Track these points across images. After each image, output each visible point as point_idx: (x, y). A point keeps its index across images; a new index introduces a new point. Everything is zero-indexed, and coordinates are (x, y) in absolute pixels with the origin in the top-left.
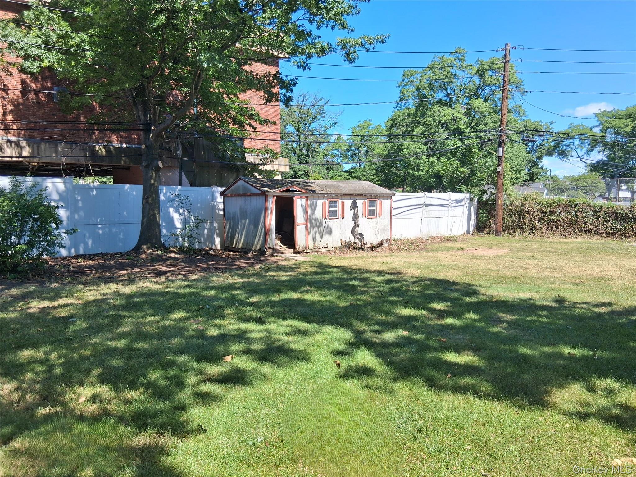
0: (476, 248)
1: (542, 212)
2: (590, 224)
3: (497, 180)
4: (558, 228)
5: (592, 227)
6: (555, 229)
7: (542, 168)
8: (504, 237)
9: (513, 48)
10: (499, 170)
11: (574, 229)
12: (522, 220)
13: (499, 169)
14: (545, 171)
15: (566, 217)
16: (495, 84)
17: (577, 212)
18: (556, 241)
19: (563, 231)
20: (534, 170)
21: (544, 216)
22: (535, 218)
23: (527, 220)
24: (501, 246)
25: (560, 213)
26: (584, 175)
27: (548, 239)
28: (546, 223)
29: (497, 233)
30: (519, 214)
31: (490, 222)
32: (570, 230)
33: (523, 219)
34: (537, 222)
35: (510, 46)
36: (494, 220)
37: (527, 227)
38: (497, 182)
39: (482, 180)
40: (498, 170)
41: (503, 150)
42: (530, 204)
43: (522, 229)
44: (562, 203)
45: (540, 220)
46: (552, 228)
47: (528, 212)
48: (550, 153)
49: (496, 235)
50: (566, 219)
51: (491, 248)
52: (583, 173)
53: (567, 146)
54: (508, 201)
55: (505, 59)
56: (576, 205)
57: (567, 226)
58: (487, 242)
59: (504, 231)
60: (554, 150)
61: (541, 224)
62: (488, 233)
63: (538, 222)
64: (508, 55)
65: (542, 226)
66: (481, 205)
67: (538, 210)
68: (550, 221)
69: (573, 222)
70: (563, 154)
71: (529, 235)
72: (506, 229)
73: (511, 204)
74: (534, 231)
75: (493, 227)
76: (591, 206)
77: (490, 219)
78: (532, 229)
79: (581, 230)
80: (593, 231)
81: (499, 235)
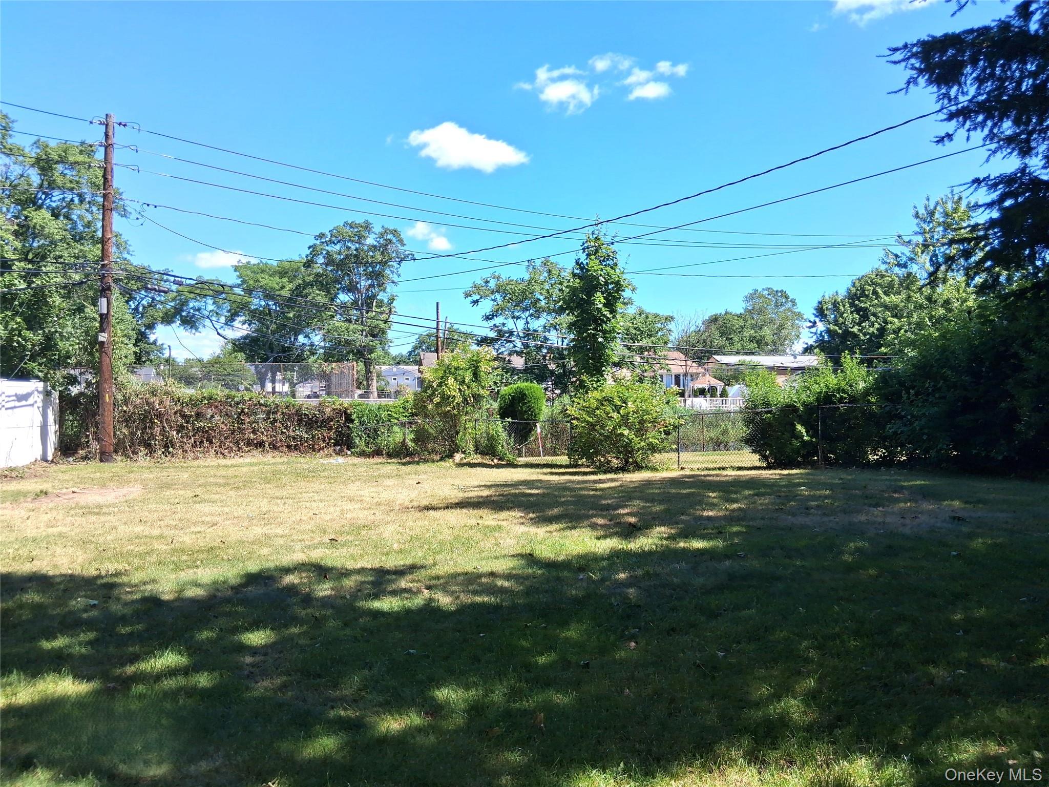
0: (74, 489)
1: (184, 416)
2: (262, 433)
3: (100, 358)
4: (211, 442)
5: (265, 438)
6: (206, 444)
7: (155, 343)
8: (119, 464)
9: (120, 124)
10: (105, 340)
11: (237, 443)
12: (148, 431)
13: (103, 337)
14: (161, 349)
15: (223, 423)
16: (72, 189)
17: (240, 414)
18: (211, 464)
19: (220, 446)
20: (142, 345)
21: (187, 422)
22: (171, 427)
23: (157, 430)
24: (121, 481)
25: (212, 416)
26: (218, 357)
27: (196, 462)
28: (191, 434)
29: (104, 457)
30: (143, 421)
31: (87, 436)
32: (231, 444)
33: (150, 428)
34: (175, 433)
35: (114, 119)
36: (95, 433)
37: (156, 443)
38: (100, 362)
39: (69, 358)
40: (101, 339)
41: (109, 304)
42: (161, 402)
43: (148, 446)
44: (216, 400)
45: (180, 429)
46: (202, 442)
47: (159, 416)
48: (168, 319)
49: (101, 461)
50: (223, 426)
51: (104, 486)
52: (216, 355)
53: (195, 310)
54: (119, 397)
55: (106, 141)
56: (238, 403)
57: (226, 438)
58: (92, 476)
59: (116, 451)
60: (174, 316)
61: (182, 437)
62: (85, 458)
63: (177, 434)
64: (110, 134)
65: (185, 440)
66: (68, 404)
67: (175, 413)
68: (197, 431)
69: (234, 431)
70: (190, 322)
71: (163, 456)
72: (119, 447)
73: (126, 401)
74: (171, 449)
75: (95, 447)
76: (261, 405)
77: (87, 430)
78: (166, 446)
79: (249, 443)
80: (267, 445)
81: (107, 461)
